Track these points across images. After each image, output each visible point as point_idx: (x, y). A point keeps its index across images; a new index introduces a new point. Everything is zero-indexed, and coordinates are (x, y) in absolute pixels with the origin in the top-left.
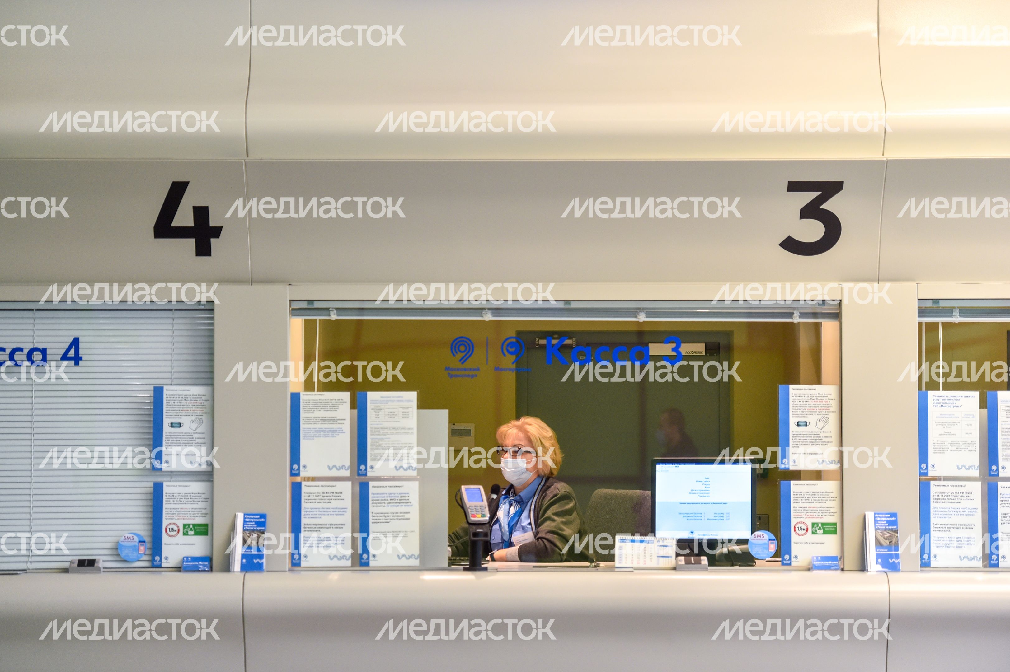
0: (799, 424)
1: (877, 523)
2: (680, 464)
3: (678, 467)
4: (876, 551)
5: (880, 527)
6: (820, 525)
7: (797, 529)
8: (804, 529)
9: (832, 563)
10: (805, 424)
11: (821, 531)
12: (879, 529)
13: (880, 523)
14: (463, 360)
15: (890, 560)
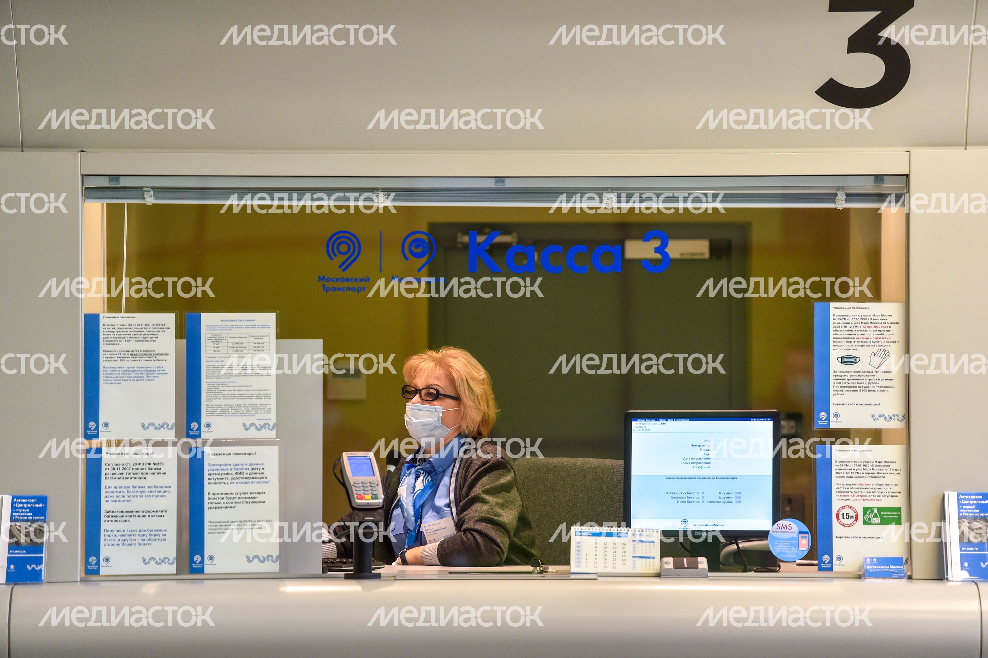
0: (843, 361)
1: (962, 508)
2: (667, 420)
3: (665, 424)
4: (961, 550)
5: (966, 514)
6: (875, 511)
7: (841, 516)
8: (852, 517)
9: (894, 567)
10: (854, 360)
11: (877, 520)
12: (965, 517)
13: (966, 509)
14: (344, 266)
15: (982, 564)
